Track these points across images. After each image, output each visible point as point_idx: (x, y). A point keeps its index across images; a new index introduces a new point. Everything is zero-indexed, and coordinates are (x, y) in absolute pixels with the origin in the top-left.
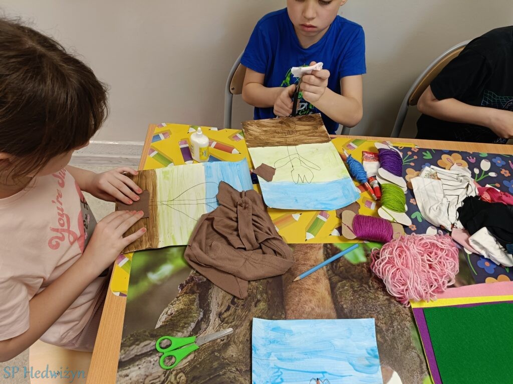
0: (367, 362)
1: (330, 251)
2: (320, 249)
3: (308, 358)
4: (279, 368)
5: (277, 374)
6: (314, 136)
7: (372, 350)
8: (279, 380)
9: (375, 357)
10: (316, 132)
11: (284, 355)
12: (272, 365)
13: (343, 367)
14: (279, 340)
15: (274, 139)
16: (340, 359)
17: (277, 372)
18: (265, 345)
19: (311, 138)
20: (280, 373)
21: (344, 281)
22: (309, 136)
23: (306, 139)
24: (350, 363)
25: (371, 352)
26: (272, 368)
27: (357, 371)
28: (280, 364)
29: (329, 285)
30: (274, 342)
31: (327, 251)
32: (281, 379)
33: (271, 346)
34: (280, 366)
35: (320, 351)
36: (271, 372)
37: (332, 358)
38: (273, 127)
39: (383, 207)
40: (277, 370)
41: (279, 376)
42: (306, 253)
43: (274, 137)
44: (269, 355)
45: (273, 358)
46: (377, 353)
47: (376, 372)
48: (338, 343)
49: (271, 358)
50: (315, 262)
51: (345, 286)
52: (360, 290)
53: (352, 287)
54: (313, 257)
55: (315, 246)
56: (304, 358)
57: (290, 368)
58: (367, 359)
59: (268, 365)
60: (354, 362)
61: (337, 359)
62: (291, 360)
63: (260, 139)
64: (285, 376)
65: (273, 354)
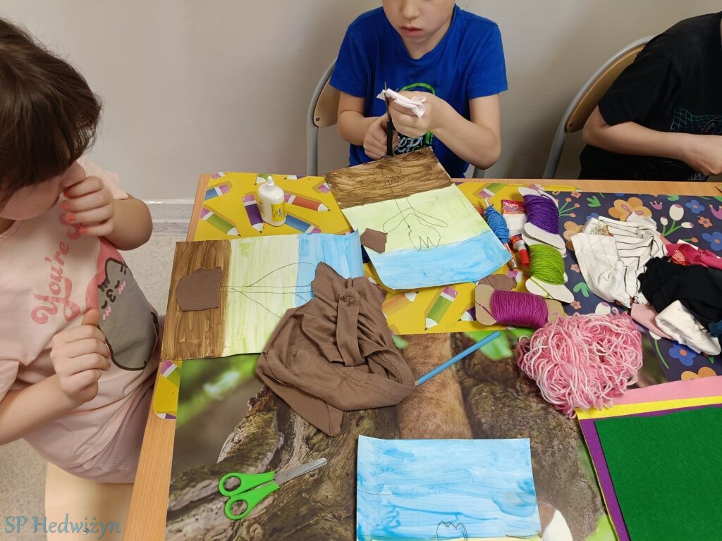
0: (518, 501)
1: (460, 344)
2: (445, 340)
3: (436, 493)
4: (395, 507)
5: (390, 515)
6: (429, 180)
7: (526, 483)
8: (394, 523)
9: (531, 493)
10: (431, 174)
11: (403, 488)
12: (385, 501)
13: (485, 506)
14: (394, 467)
15: (374, 192)
16: (481, 496)
17: (392, 512)
18: (374, 474)
19: (426, 182)
20: (395, 514)
21: (482, 385)
22: (422, 181)
23: (419, 186)
24: (494, 502)
25: (524, 486)
26: (385, 506)
27: (504, 512)
28: (396, 501)
29: (460, 391)
30: (387, 470)
31: (456, 343)
32: (397, 521)
33: (386, 475)
34: (395, 503)
35: (453, 484)
36: (383, 512)
37: (469, 494)
38: (370, 174)
39: (532, 277)
40: (391, 509)
41: (394, 517)
42: (427, 347)
43: (375, 189)
44: (380, 487)
45: (386, 491)
46: (533, 487)
47: (532, 513)
48: (478, 472)
49: (383, 493)
50: (440, 360)
51: (482, 391)
52: (505, 396)
53: (492, 392)
54: (437, 353)
55: (440, 337)
56: (429, 493)
57: (410, 507)
58: (519, 495)
59: (379, 502)
60: (501, 500)
61: (476, 495)
62: (410, 495)
63: (356, 195)
64: (403, 517)
65: (386, 487)
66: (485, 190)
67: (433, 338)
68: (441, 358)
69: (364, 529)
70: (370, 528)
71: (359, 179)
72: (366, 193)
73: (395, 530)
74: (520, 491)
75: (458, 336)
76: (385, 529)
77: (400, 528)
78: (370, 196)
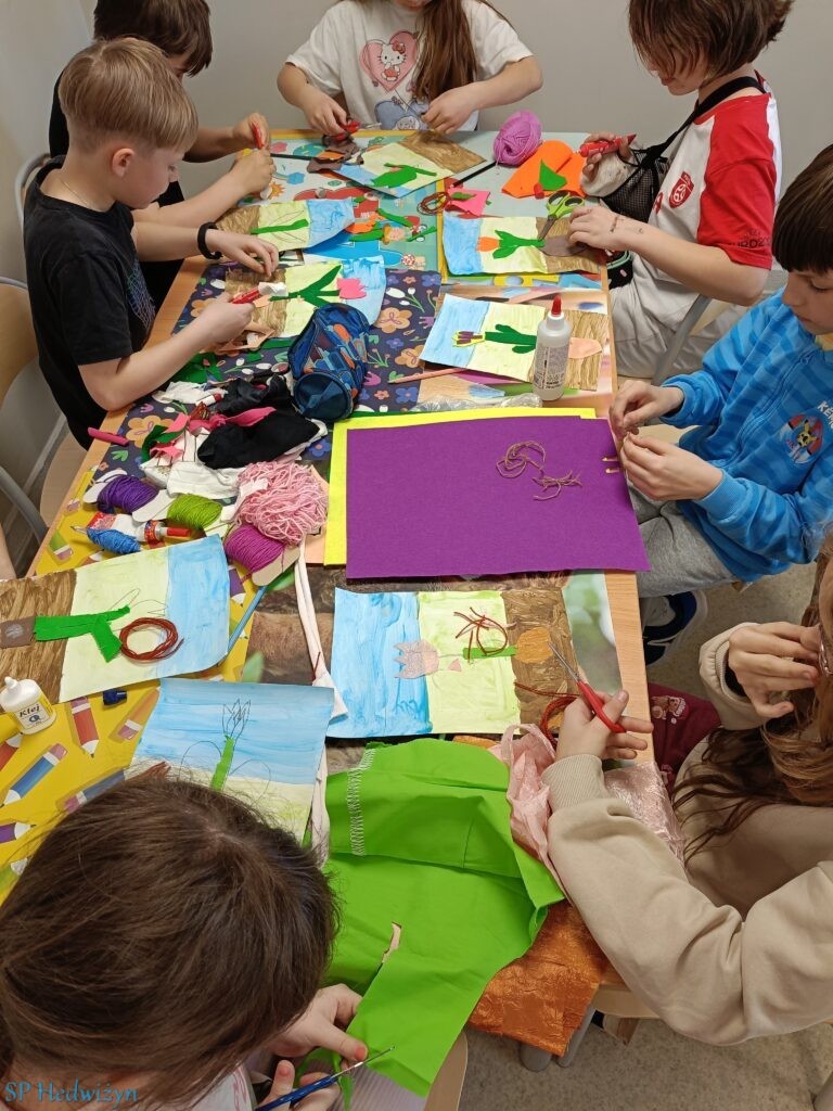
0: (388, 607)
1: (270, 605)
2: (262, 617)
3: (382, 672)
4: (397, 705)
5: (404, 708)
6: (55, 593)
7: (373, 599)
8: (412, 705)
9: (381, 597)
10: (46, 589)
11: (378, 699)
12: (393, 714)
13: (393, 633)
14: (358, 707)
15: (44, 657)
16: (384, 636)
17: (402, 707)
18: (365, 724)
19: (58, 597)
20: (404, 705)
23: (60, 605)
24: (390, 625)
25: (375, 602)
26: (396, 714)
27: (398, 620)
28: (391, 704)
30: (361, 713)
31: (270, 608)
32: (410, 702)
33: (366, 714)
34: (394, 704)
35: (373, 657)
36: (403, 715)
37: (382, 644)
38: (11, 658)
39: (205, 530)
40: (399, 708)
41: (407, 705)
42: (267, 635)
43: (40, 657)
44: (378, 718)
45: (382, 713)
46: (377, 594)
47: (398, 597)
48: (362, 637)
49: (384, 716)
55: (257, 621)
56: (383, 677)
57: (396, 693)
58: (383, 606)
59: (393, 718)
60: (388, 621)
61: (384, 639)
62: (385, 693)
63: (40, 680)
64: (404, 697)
65: (377, 713)
66: (57, 552)
67: (256, 629)
68: (283, 624)
69: (421, 729)
70: (418, 724)
72: (42, 668)
73: (419, 704)
74: (380, 605)
75: (261, 605)
76: (419, 712)
77: (416, 700)
78: (49, 664)
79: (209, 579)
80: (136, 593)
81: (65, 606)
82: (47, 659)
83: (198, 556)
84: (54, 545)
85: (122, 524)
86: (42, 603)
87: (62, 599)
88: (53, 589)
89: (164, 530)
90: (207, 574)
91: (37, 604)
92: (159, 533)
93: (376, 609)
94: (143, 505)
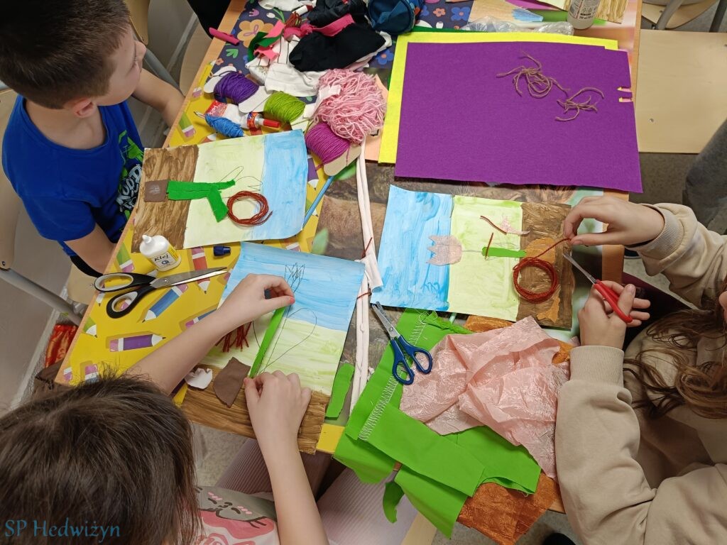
0: (429, 205)
1: (336, 191)
2: (330, 200)
3: (417, 256)
4: (424, 285)
5: (430, 288)
7: (418, 197)
8: (436, 286)
9: (425, 195)
10: (177, 159)
11: (411, 278)
12: (420, 291)
13: (430, 227)
14: (395, 281)
15: (174, 213)
16: (422, 228)
17: (428, 287)
18: (400, 296)
19: (185, 166)
20: (430, 285)
21: (375, 188)
23: (186, 173)
24: (428, 220)
25: (421, 198)
26: (423, 291)
27: (435, 216)
28: (420, 283)
29: (375, 204)
30: (397, 287)
31: (335, 194)
32: (435, 284)
33: (401, 288)
34: (422, 284)
35: (412, 244)
36: (427, 292)
37: (420, 235)
38: (152, 210)
40: (426, 287)
41: (432, 286)
42: (332, 216)
43: (171, 211)
44: (409, 292)
45: (413, 289)
46: (422, 193)
47: (439, 198)
48: (406, 226)
49: (414, 292)
50: (346, 210)
51: (379, 188)
52: (387, 175)
53: (382, 182)
54: (340, 210)
55: (326, 203)
56: (417, 261)
57: (425, 275)
58: (425, 203)
59: (420, 294)
60: (427, 216)
61: (422, 230)
62: (417, 273)
63: (170, 230)
64: (431, 279)
65: (409, 289)
66: (184, 131)
67: (325, 209)
68: (344, 208)
69: (440, 307)
70: (439, 303)
71: (153, 222)
72: (172, 221)
73: (441, 287)
74: (423, 202)
75: (329, 190)
76: (440, 293)
77: (439, 283)
78: (177, 218)
79: (293, 164)
80: (241, 168)
81: (189, 175)
82: (176, 214)
83: (287, 145)
84: (182, 125)
85: (232, 113)
86: (173, 170)
87: (187, 168)
88: (181, 159)
89: (261, 121)
90: (292, 160)
91: (170, 170)
92: (257, 123)
93: (419, 205)
94: (246, 99)
